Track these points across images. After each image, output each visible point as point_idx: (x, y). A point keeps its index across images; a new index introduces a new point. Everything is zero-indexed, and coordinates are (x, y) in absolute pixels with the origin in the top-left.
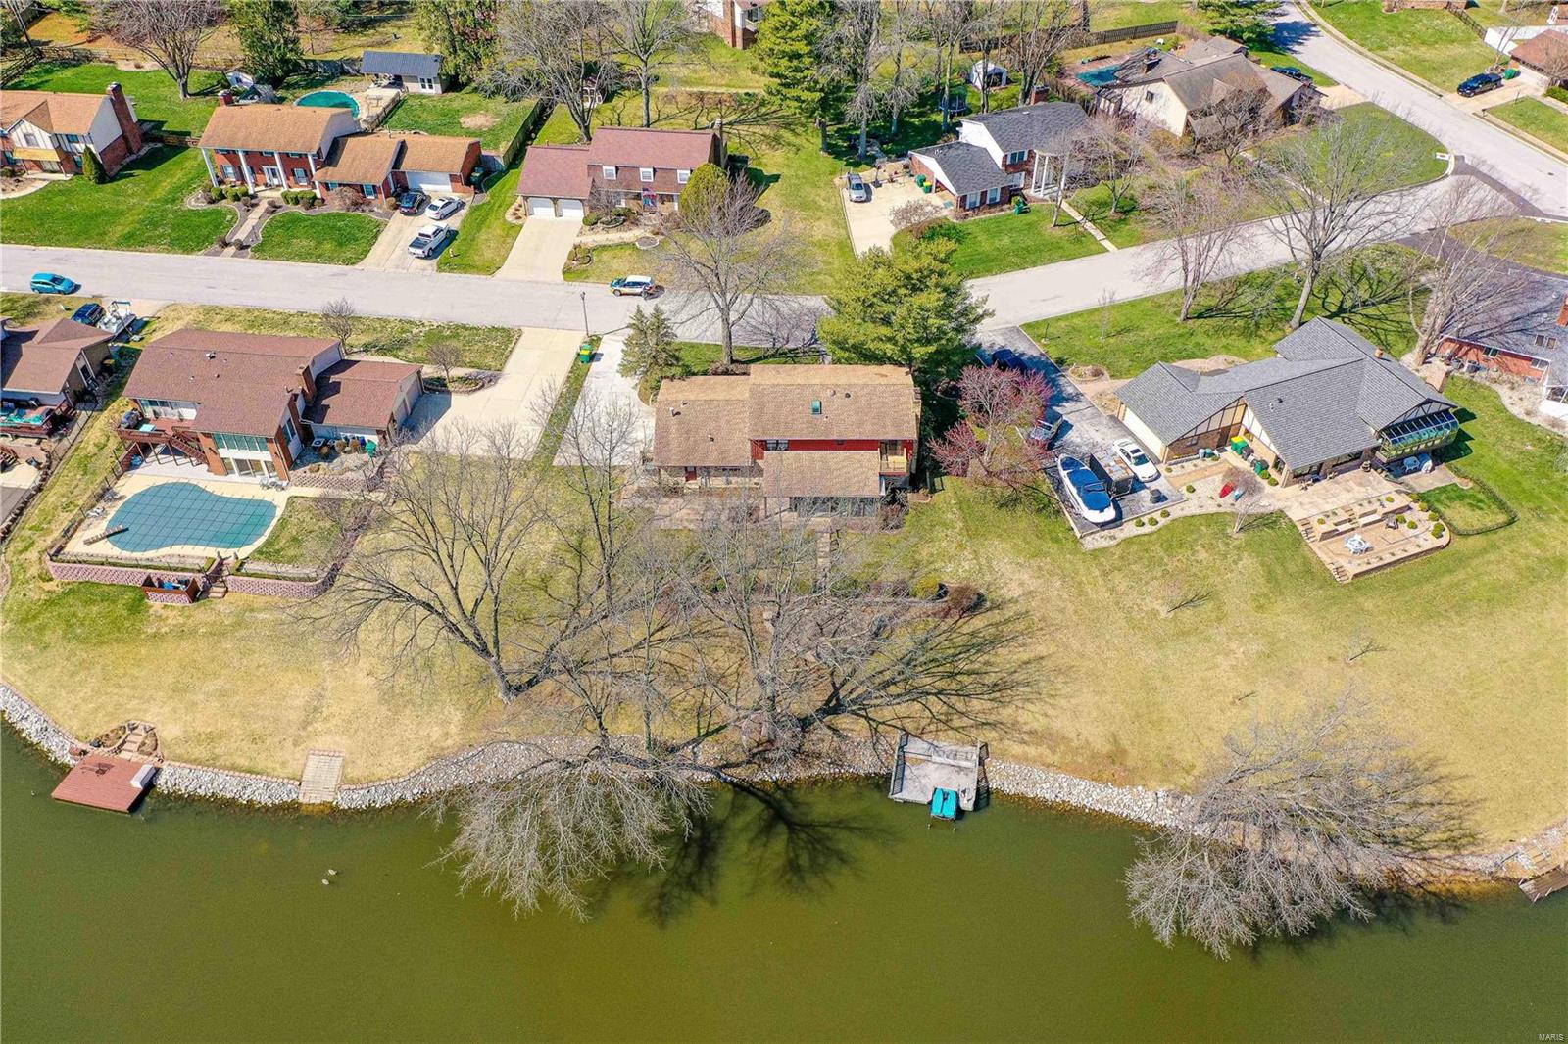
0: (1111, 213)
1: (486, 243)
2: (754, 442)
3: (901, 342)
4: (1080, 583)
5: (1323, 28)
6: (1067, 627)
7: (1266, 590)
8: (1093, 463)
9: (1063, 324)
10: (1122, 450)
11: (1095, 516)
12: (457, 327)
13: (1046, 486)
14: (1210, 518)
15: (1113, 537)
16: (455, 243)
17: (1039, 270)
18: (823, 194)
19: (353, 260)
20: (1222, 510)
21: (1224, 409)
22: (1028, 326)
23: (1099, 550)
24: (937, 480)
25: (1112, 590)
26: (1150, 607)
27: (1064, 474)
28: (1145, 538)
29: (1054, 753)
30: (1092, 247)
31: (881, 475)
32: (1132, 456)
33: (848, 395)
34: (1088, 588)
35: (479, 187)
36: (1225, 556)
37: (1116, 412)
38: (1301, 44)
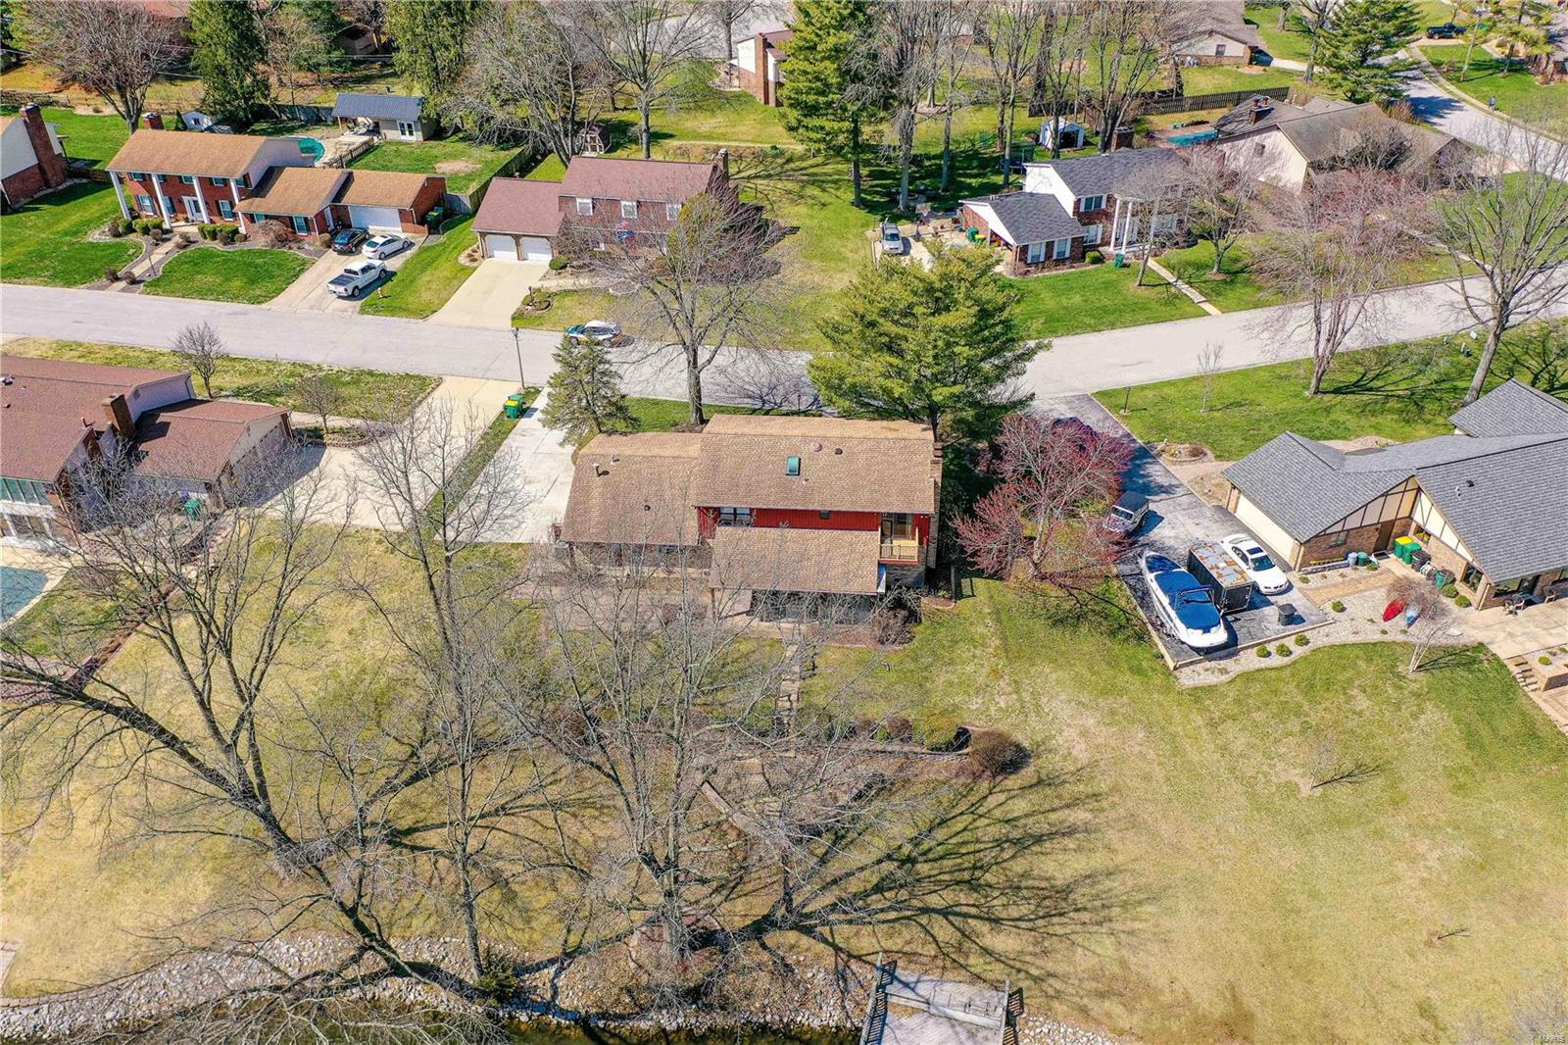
0: (1212, 274)
1: (428, 284)
2: (703, 511)
3: (914, 376)
4: (1174, 736)
5: (1467, 102)
6: (1155, 801)
7: (1467, 762)
8: (1194, 565)
9: (1150, 394)
10: (1236, 549)
11: (1197, 638)
12: (362, 372)
13: (1123, 597)
14: (1370, 649)
15: (1223, 671)
16: (390, 284)
17: (1118, 334)
18: (850, 245)
19: (261, 299)
20: (1386, 638)
21: (1385, 495)
22: (1102, 394)
23: (1202, 688)
24: (965, 582)
25: (1224, 749)
26: (1284, 778)
27: (1150, 577)
28: (1273, 674)
29: (1131, 1011)
30: (1188, 309)
31: (881, 565)
32: (1250, 557)
33: (839, 452)
34: (1186, 744)
35: (434, 228)
36: (1398, 706)
37: (1225, 501)
38: (1442, 117)
